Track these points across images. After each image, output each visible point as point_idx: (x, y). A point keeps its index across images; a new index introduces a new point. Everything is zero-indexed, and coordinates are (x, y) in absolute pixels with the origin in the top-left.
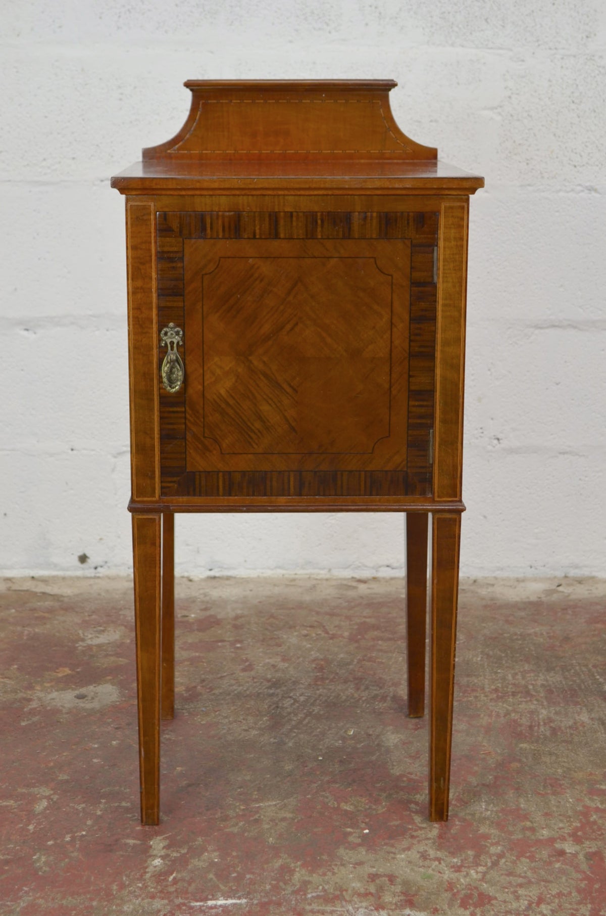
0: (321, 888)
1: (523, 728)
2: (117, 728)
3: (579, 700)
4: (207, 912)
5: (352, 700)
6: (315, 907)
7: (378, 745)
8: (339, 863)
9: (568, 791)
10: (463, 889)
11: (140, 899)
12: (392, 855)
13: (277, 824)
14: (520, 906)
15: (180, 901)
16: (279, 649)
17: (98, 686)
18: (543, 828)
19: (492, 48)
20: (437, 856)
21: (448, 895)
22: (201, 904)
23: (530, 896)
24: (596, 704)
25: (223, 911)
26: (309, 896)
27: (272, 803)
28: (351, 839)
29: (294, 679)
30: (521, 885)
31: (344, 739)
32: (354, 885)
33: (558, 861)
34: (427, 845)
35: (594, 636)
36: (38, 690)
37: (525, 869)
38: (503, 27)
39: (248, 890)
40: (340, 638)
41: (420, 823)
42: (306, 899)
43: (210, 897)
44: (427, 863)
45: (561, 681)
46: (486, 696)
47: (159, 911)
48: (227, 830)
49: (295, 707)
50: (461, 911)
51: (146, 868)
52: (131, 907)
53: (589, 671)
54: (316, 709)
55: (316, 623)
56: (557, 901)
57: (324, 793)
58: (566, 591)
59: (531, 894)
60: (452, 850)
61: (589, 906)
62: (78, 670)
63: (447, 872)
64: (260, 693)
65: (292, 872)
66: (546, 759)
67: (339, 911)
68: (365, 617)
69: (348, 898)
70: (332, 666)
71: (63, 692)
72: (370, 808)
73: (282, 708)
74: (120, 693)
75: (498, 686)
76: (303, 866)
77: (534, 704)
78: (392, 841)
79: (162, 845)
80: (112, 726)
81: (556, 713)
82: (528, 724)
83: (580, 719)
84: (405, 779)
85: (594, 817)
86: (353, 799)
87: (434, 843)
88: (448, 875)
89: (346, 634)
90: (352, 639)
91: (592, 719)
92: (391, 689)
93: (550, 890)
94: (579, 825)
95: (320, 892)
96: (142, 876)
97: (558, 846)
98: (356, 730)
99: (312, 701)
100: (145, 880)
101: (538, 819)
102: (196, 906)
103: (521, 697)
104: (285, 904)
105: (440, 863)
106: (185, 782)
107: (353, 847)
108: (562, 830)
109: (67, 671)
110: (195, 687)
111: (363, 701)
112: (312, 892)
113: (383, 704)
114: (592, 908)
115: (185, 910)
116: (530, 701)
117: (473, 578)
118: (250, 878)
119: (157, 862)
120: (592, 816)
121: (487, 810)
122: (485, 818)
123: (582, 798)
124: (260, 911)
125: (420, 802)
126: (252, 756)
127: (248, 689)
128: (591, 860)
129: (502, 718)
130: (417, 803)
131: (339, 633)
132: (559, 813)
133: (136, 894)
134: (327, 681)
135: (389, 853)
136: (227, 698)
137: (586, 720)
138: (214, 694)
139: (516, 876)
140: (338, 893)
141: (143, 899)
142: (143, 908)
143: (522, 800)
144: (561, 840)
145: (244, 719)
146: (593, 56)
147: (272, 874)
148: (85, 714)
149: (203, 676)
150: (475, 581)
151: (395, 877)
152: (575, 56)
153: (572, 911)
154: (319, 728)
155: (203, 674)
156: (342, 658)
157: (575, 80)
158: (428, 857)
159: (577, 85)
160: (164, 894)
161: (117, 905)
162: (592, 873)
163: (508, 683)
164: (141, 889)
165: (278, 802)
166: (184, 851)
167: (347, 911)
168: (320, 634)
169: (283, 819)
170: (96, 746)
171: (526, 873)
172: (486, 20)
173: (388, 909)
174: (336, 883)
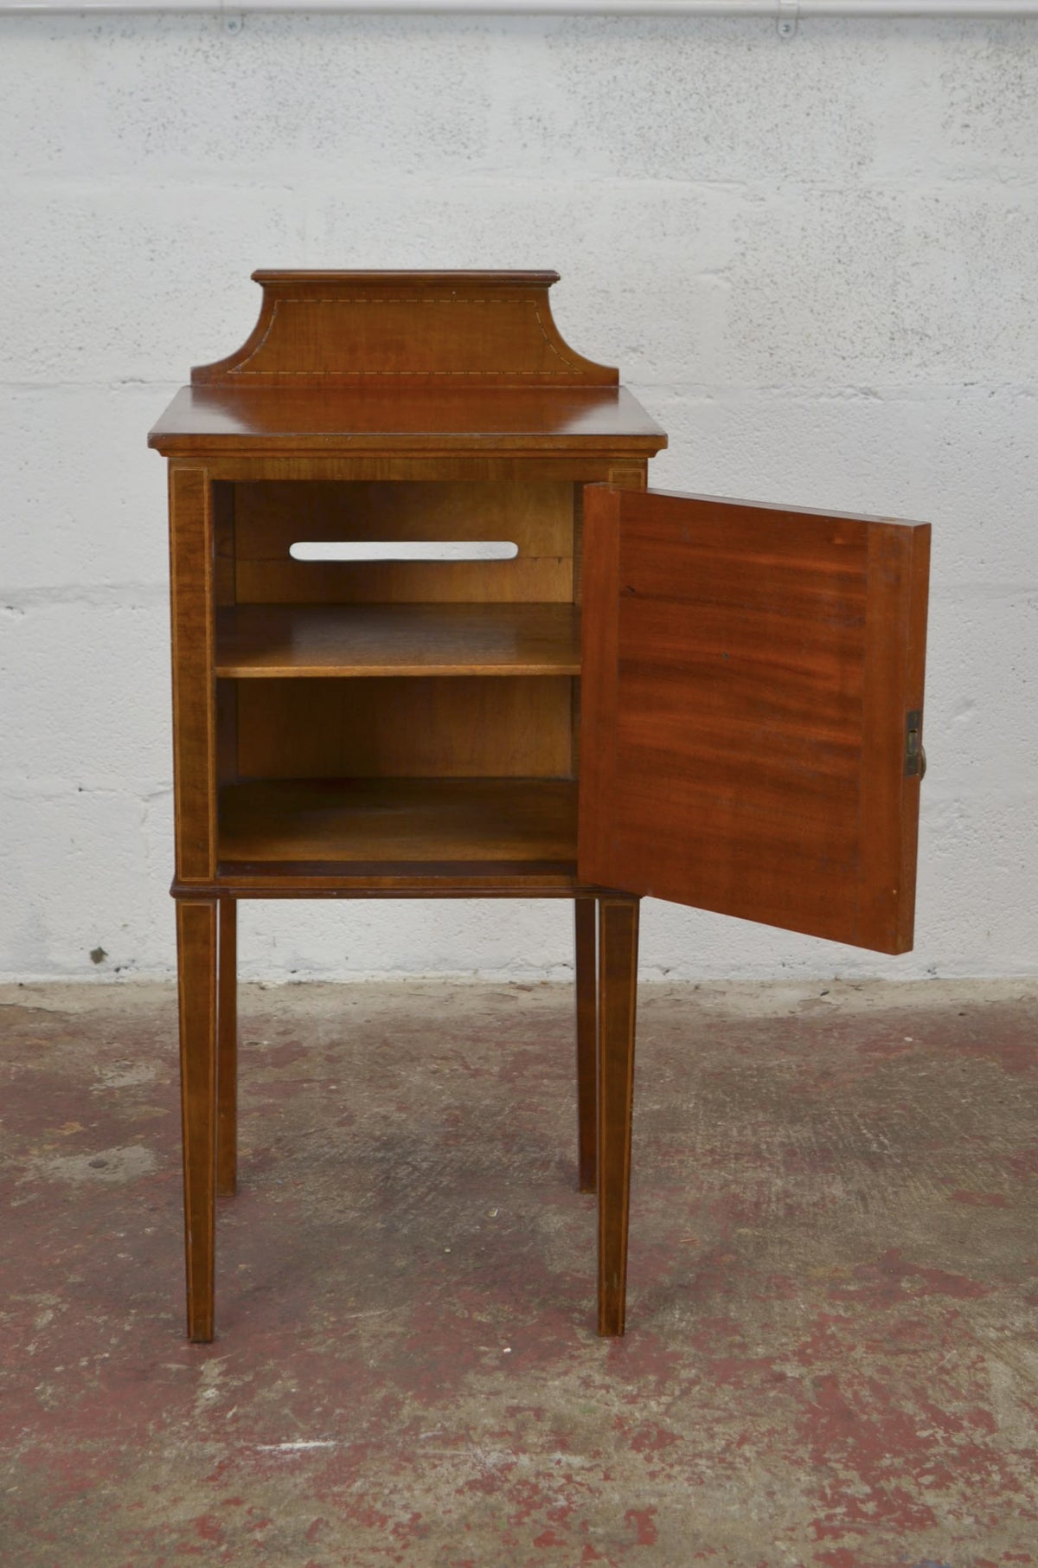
0: (439, 1425)
1: (745, 1206)
2: (152, 1210)
3: (832, 1165)
4: (280, 1458)
5: (498, 1168)
6: (430, 1450)
7: (533, 1231)
8: (466, 1393)
9: (800, 1294)
10: (637, 1426)
11: (186, 1442)
12: (542, 1382)
13: (381, 1342)
14: (714, 1448)
15: (242, 1443)
16: (394, 1092)
17: (123, 1148)
18: (758, 1344)
19: (715, 181)
20: (605, 1382)
21: (616, 1434)
22: (272, 1447)
23: (730, 1435)
24: (857, 1171)
25: (301, 1456)
26: (423, 1436)
27: (374, 1314)
28: (485, 1360)
29: (414, 1137)
30: (718, 1421)
31: (483, 1223)
32: (486, 1421)
33: (774, 1388)
34: (591, 1368)
35: (867, 1069)
36: (34, 1155)
37: (727, 1398)
38: (732, 148)
39: (337, 1428)
40: (486, 1076)
41: (584, 1339)
42: (418, 1441)
43: (284, 1438)
44: (589, 1392)
45: (809, 1137)
46: (697, 1160)
47: (213, 1457)
48: (311, 1350)
49: (413, 1177)
50: (632, 1455)
51: (195, 1401)
52: (175, 1452)
53: (854, 1121)
54: (445, 1181)
55: (451, 1053)
56: (766, 1440)
57: (450, 1299)
58: (833, 1002)
59: (731, 1432)
60: (626, 1374)
61: (810, 1446)
62: (94, 1125)
63: (616, 1404)
64: (364, 1157)
65: (399, 1405)
66: (776, 1250)
67: (463, 1455)
68: (525, 1043)
69: (476, 1439)
70: (473, 1116)
71: (72, 1158)
72: (515, 1318)
73: (395, 1179)
74: (156, 1159)
75: (716, 1146)
76: (415, 1397)
77: (765, 1171)
78: (543, 1364)
79: (217, 1371)
80: (145, 1206)
81: (797, 1184)
82: (754, 1199)
83: (830, 1193)
84: (568, 1278)
85: (833, 1328)
86: (491, 1306)
87: (602, 1365)
88: (618, 1407)
89: (496, 1069)
90: (505, 1077)
91: (848, 1193)
92: (557, 1150)
93: (759, 1426)
94: (809, 1339)
95: (438, 1431)
96: (189, 1412)
97: (776, 1368)
98: (502, 1209)
99: (439, 1169)
100: (193, 1417)
101: (752, 1332)
102: (265, 1450)
103: (747, 1162)
104: (388, 1446)
105: (608, 1392)
106: (252, 1285)
107: (488, 1371)
108: (785, 1347)
109: (78, 1127)
110: (268, 1150)
111: (515, 1169)
112: (426, 1432)
113: (544, 1172)
114: (814, 1450)
115: (249, 1456)
116: (761, 1166)
117: (694, 982)
118: (341, 1414)
119: (211, 1393)
120: (830, 1327)
121: (681, 1320)
122: (677, 1332)
123: (819, 1304)
124: (354, 1456)
125: (587, 1310)
126: (349, 1247)
127: (344, 1153)
128: (820, 1386)
129: (717, 1192)
130: (582, 1312)
131: (486, 1067)
132: (784, 1324)
133: (182, 1435)
134: (463, 1140)
135: (537, 1379)
136: (315, 1164)
137: (840, 1194)
138: (295, 1159)
139: (713, 1408)
140: (463, 1432)
141: (190, 1442)
142: (191, 1453)
143: (732, 1307)
144: (782, 1360)
145: (338, 1196)
146: (870, 192)
147: (372, 1408)
148: (106, 1189)
149: (280, 1134)
150: (697, 988)
151: (544, 1410)
152: (841, 193)
153: (786, 1453)
154: (448, 1207)
155: (281, 1130)
156: (487, 1106)
157: (842, 228)
158: (592, 1384)
159: (845, 236)
160: (220, 1435)
161: (155, 1450)
162: (819, 1404)
163: (731, 1141)
164: (187, 1428)
165: (383, 1311)
166: (248, 1378)
167: (474, 1456)
168: (456, 1070)
169: (391, 1335)
170: (122, 1235)
171: (727, 1404)
172: (706, 139)
173: (530, 1453)
174: (461, 1419)
